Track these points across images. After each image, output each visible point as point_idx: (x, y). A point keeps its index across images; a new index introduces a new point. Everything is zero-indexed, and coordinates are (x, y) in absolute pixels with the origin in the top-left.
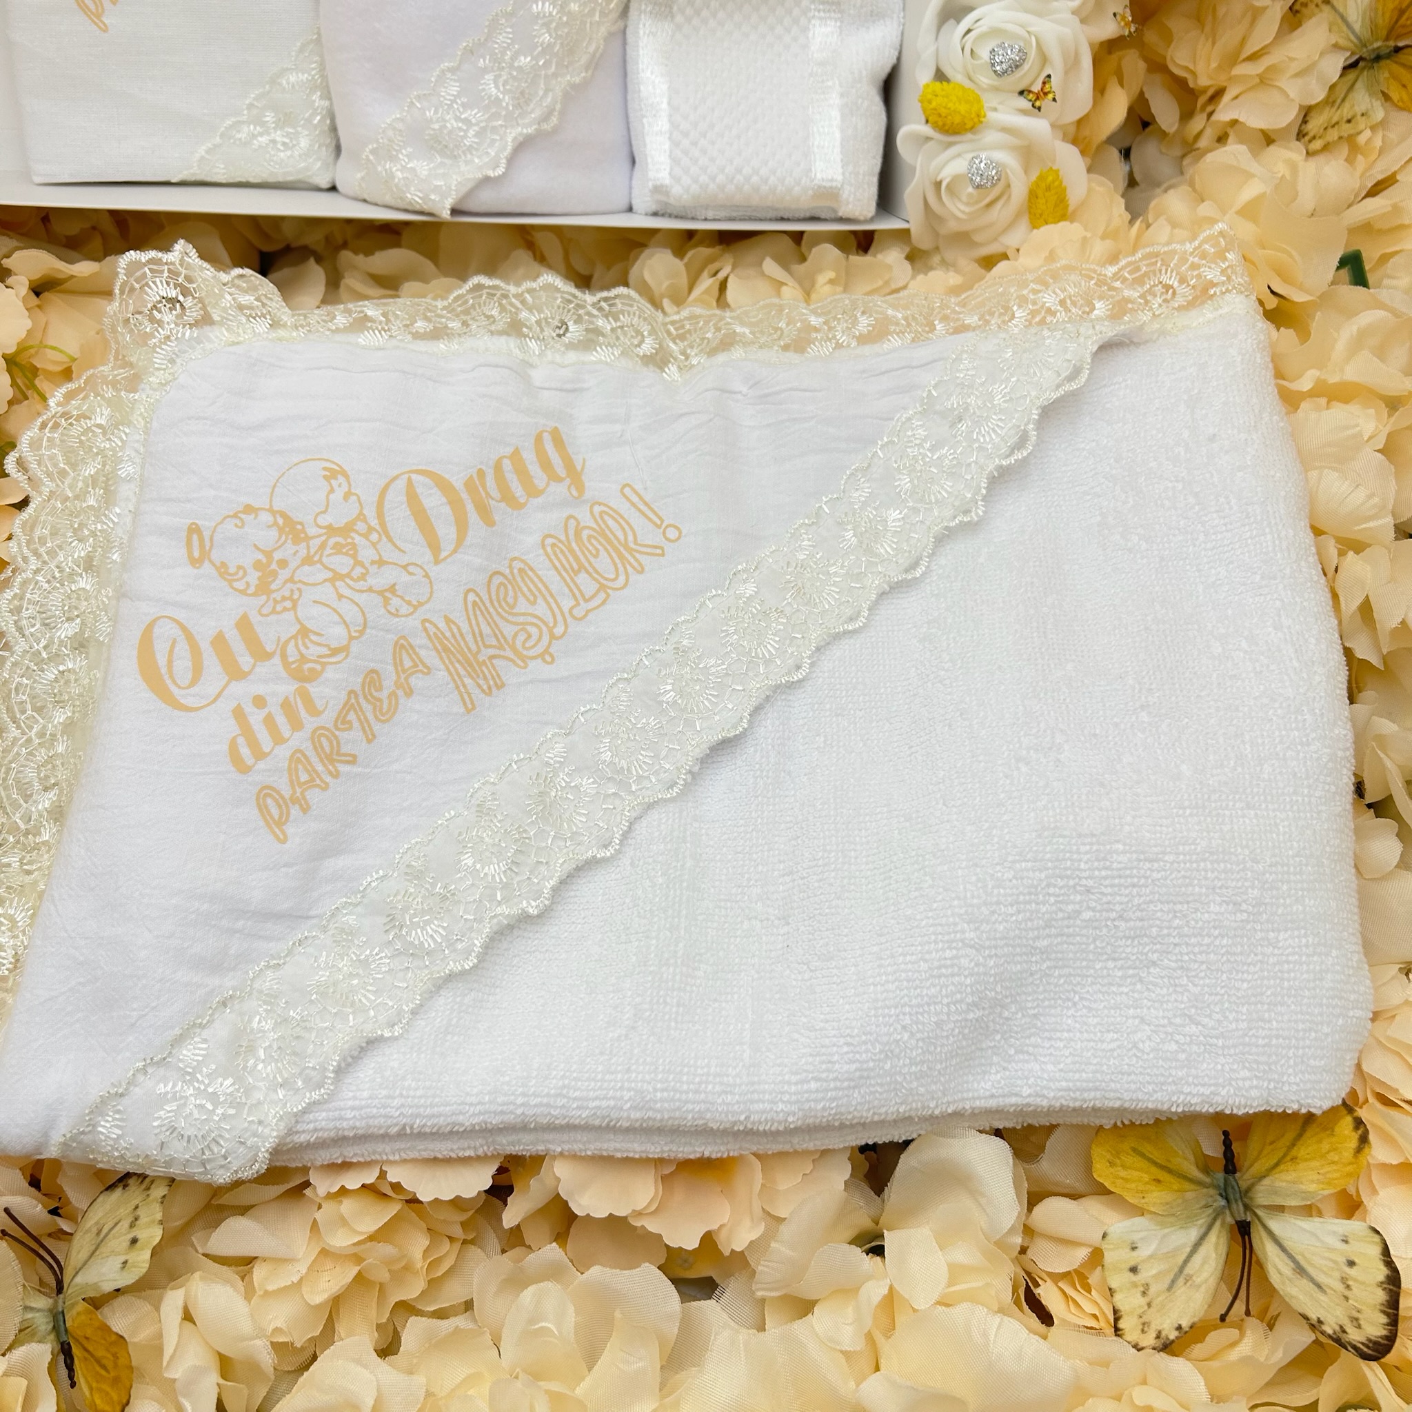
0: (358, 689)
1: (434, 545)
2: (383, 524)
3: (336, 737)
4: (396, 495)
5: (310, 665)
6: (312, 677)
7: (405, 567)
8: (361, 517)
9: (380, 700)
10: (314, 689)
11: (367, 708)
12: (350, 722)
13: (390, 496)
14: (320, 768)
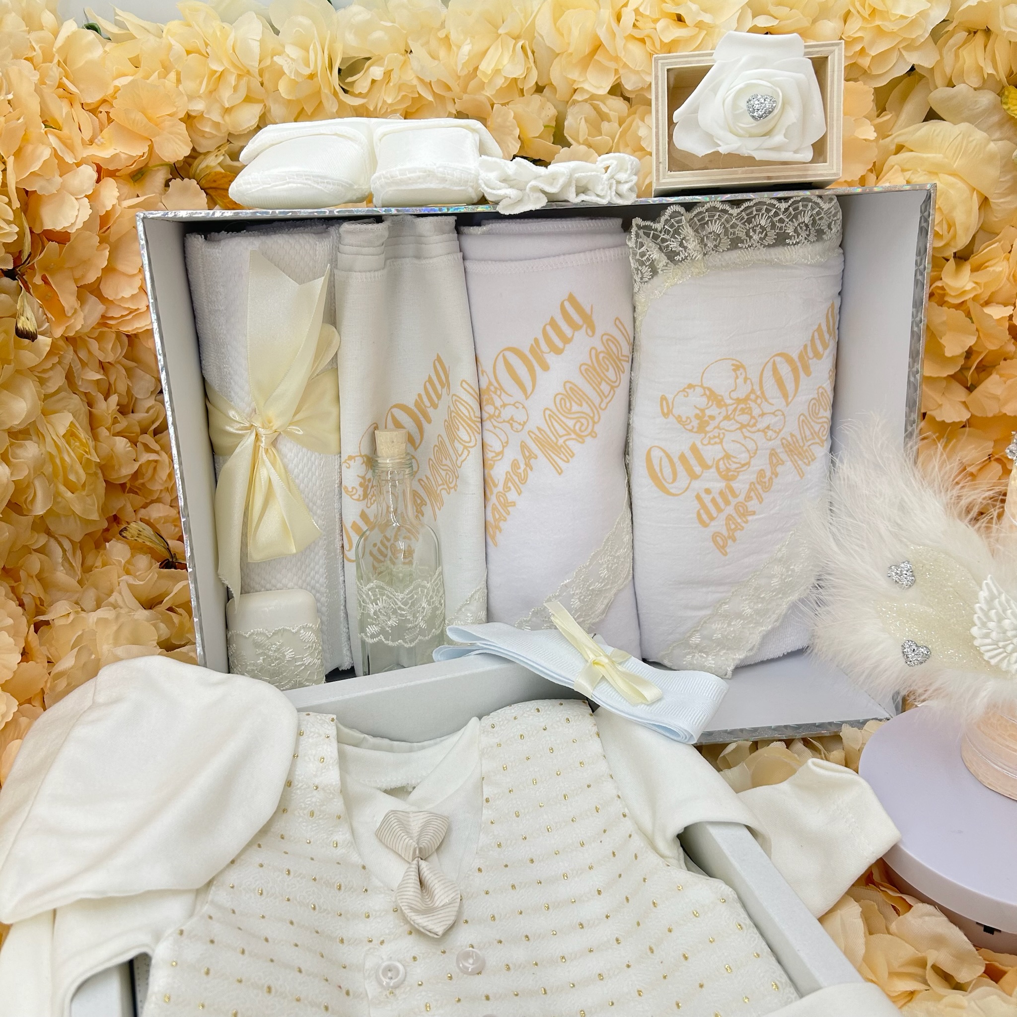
0: (754, 480)
1: (785, 395)
2: (763, 393)
3: (746, 506)
4: (768, 373)
5: (732, 473)
6: (734, 478)
7: (773, 413)
8: (753, 391)
9: (765, 482)
10: (735, 485)
11: (759, 487)
12: (751, 497)
13: (765, 375)
14: (739, 521)
